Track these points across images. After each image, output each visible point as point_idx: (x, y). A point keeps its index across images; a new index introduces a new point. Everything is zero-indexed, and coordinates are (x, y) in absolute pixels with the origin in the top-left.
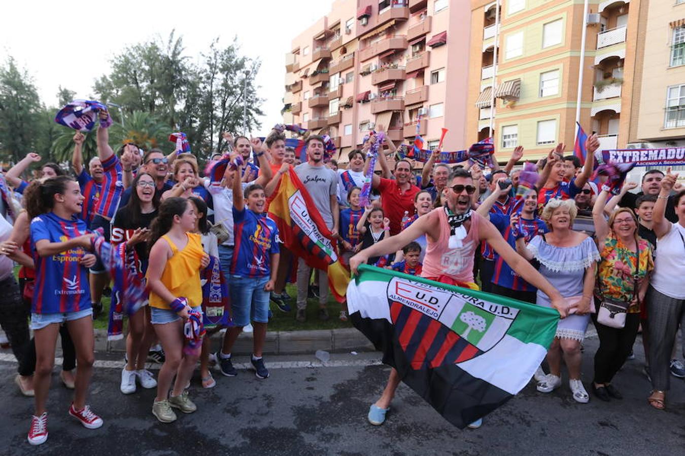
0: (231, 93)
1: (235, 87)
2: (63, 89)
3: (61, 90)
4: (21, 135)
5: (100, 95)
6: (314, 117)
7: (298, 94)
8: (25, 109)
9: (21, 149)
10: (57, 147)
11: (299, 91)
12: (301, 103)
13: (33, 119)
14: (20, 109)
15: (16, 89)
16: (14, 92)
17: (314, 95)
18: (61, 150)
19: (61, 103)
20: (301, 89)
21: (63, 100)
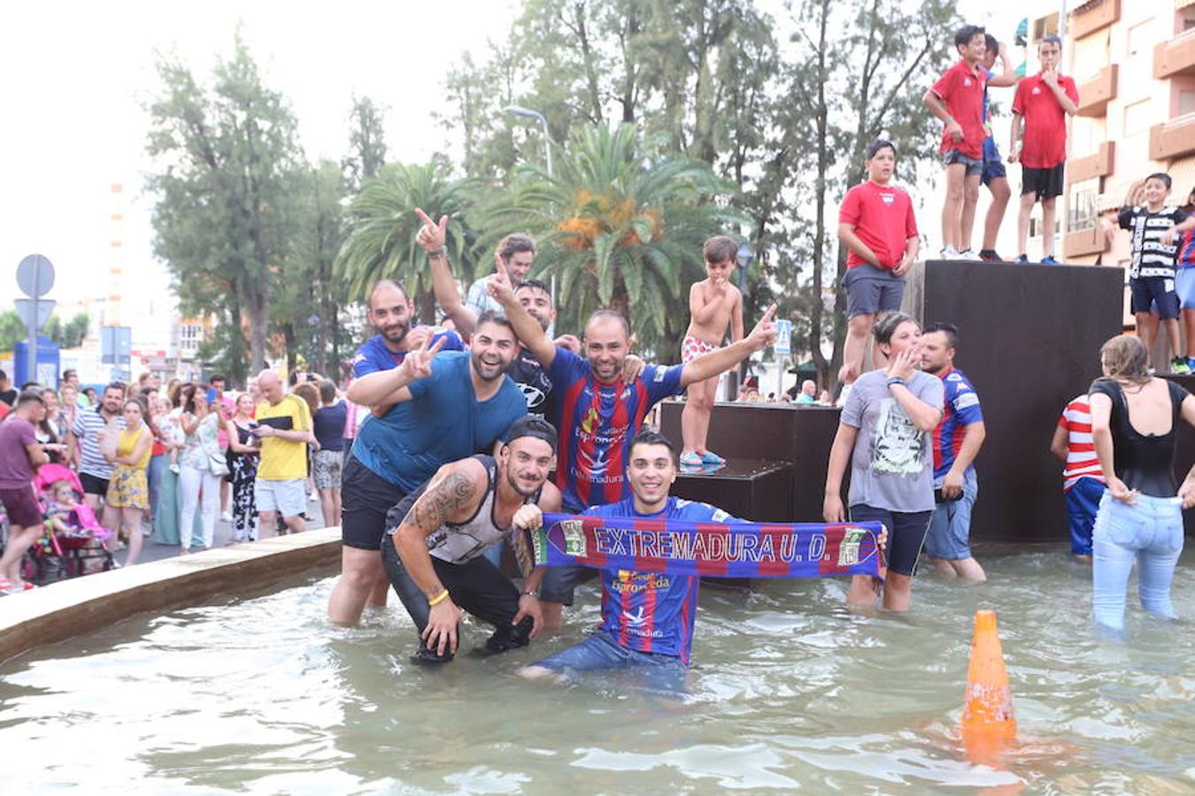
0: (892, 48)
1: (905, 23)
2: (359, 101)
3: (354, 100)
4: (253, 234)
5: (457, 102)
6: (1177, 110)
7: (1101, 37)
8: (266, 158)
9: (254, 274)
10: (351, 261)
11: (1108, 25)
12: (1115, 68)
13: (286, 185)
14: (255, 159)
15: (245, 105)
16: (241, 116)
17: (1177, 32)
18: (362, 268)
19: (355, 139)
20: (1117, 19)
21: (360, 130)
